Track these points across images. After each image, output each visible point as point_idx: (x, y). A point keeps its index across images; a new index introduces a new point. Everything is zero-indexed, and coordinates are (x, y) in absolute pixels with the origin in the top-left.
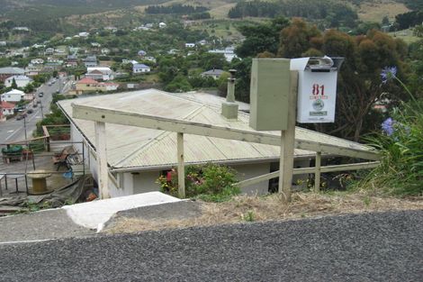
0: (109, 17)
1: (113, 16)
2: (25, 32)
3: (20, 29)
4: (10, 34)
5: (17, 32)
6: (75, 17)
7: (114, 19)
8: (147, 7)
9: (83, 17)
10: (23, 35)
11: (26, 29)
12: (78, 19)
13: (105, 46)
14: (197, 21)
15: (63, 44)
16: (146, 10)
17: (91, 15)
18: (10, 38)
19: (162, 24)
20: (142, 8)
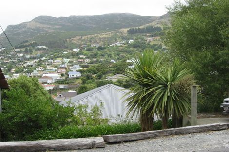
0: (101, 37)
1: (104, 36)
2: (44, 49)
3: (40, 47)
4: (34, 51)
5: (38, 49)
6: (78, 38)
7: (105, 38)
8: (128, 29)
9: (84, 38)
10: (42, 51)
11: (44, 47)
12: (80, 39)
13: (88, 58)
14: (156, 38)
15: (60, 57)
16: (128, 31)
17: (89, 36)
18: (33, 54)
19: (131, 41)
20: (125, 30)
